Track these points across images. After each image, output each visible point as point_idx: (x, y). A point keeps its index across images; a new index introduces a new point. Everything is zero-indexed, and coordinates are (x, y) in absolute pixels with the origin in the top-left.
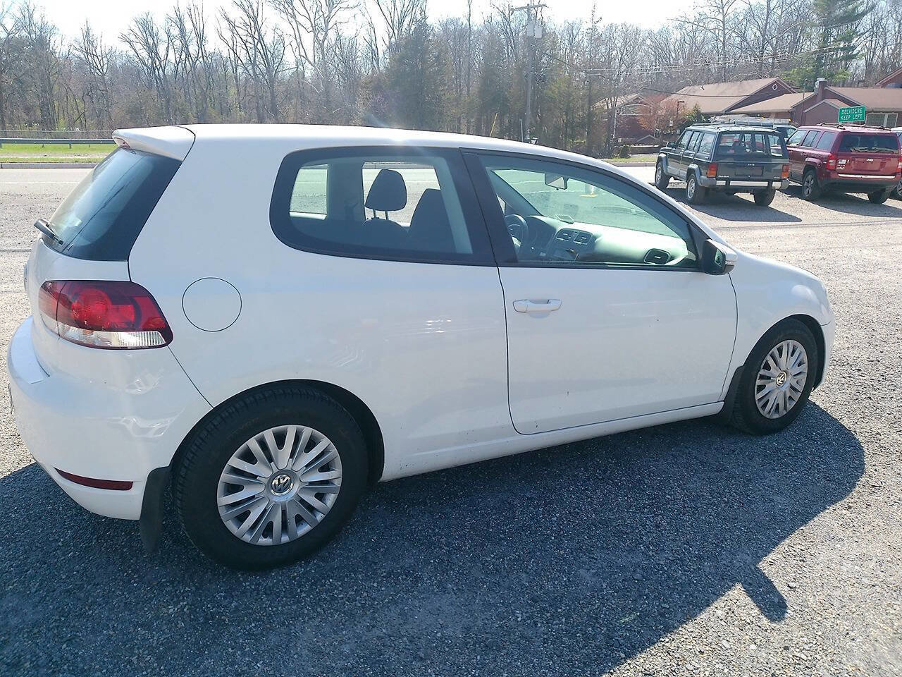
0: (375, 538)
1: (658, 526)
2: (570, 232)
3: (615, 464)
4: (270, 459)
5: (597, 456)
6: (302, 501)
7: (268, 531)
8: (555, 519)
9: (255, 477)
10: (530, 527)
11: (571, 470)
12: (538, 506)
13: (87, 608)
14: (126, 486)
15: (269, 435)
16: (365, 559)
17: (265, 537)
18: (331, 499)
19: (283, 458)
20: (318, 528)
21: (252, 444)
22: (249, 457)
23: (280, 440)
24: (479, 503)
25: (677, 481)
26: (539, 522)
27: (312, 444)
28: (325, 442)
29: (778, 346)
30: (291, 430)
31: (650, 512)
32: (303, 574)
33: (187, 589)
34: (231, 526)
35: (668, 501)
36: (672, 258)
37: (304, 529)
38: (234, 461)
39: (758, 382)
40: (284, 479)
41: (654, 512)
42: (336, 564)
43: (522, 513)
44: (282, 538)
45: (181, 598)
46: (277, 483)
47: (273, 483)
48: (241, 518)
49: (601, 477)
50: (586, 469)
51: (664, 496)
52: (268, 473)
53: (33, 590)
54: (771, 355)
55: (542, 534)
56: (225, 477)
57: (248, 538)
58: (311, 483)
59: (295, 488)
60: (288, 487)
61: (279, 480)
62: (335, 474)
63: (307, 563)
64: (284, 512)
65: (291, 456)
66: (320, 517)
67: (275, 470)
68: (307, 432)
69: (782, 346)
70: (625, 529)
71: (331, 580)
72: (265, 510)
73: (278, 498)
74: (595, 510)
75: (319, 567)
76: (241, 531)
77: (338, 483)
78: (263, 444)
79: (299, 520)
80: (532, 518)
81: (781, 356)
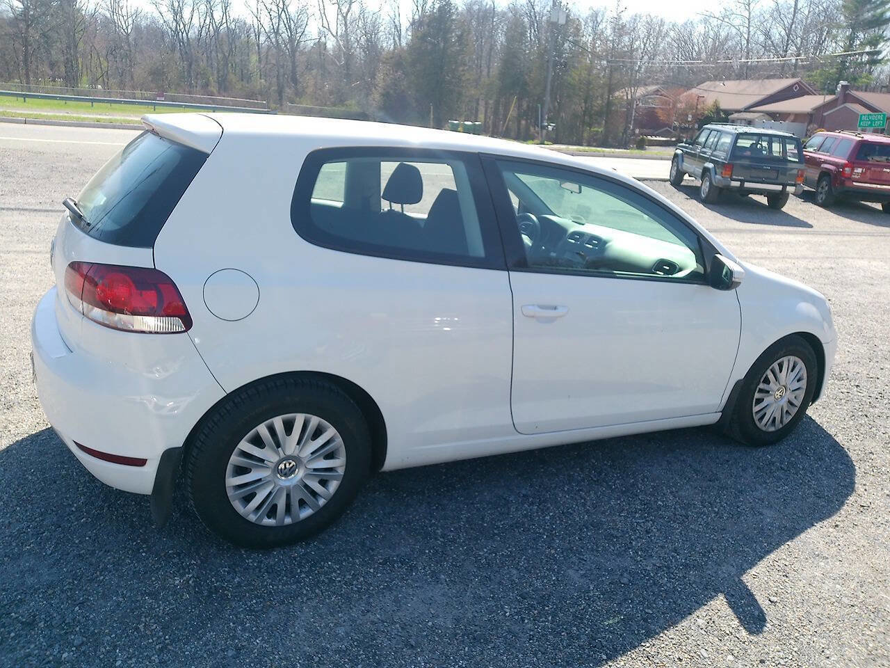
0: (373, 524)
1: (648, 532)
2: (581, 234)
3: (610, 466)
4: (278, 445)
5: (594, 458)
6: (306, 486)
7: (272, 512)
8: (548, 518)
9: (262, 461)
10: (524, 524)
11: (567, 470)
12: (532, 504)
13: (98, 573)
14: (141, 462)
15: (278, 422)
16: (363, 544)
17: (269, 518)
18: (333, 486)
19: (291, 445)
20: (320, 512)
21: (262, 429)
22: (258, 441)
23: (289, 427)
24: (476, 497)
25: (670, 487)
26: (532, 520)
27: (318, 432)
28: (331, 432)
29: (779, 361)
30: (300, 419)
31: (641, 518)
32: (304, 555)
33: (193, 562)
34: (238, 506)
35: (659, 508)
36: (681, 270)
37: (306, 513)
38: (244, 445)
39: (757, 395)
40: (290, 464)
41: (645, 517)
42: (335, 547)
43: (517, 509)
44: (286, 520)
45: (187, 570)
46: (283, 467)
47: (280, 468)
48: (248, 499)
49: (595, 479)
50: (582, 469)
51: (656, 502)
52: (275, 459)
53: (49, 552)
54: (771, 370)
55: (535, 533)
56: (234, 459)
57: (252, 518)
58: (315, 470)
59: (300, 474)
60: (293, 472)
61: (285, 465)
62: (339, 463)
63: (308, 544)
64: (288, 496)
65: (299, 443)
66: (322, 502)
67: (282, 455)
68: (315, 421)
69: (783, 362)
70: (615, 533)
71: (330, 563)
72: (270, 493)
73: (284, 482)
74: (587, 512)
75: (319, 549)
76: (247, 511)
77: (341, 471)
78: (272, 429)
79: (302, 503)
80: (525, 516)
81: (781, 371)
